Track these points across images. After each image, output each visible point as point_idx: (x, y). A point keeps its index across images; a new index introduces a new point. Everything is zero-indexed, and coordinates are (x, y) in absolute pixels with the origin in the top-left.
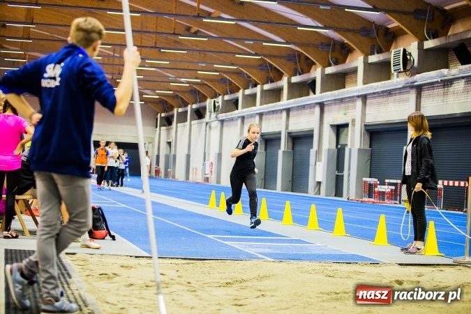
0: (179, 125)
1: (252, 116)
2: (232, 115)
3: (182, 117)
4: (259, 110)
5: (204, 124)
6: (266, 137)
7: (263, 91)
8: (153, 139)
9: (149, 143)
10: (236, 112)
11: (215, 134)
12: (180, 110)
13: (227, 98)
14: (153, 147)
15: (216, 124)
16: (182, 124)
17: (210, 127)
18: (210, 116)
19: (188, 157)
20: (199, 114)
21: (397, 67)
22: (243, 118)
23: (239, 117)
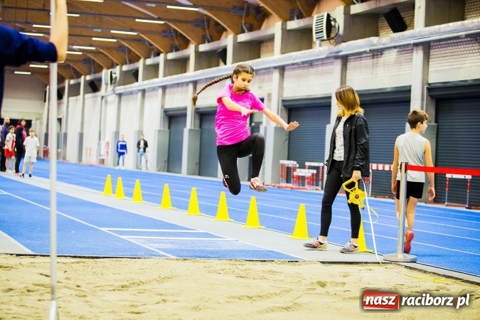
0: (71, 98)
1: (154, 89)
2: (131, 87)
3: (75, 91)
4: (162, 82)
5: (99, 98)
6: (170, 113)
7: (166, 61)
8: (41, 114)
9: (37, 119)
10: (136, 84)
11: (111, 110)
12: (72, 82)
13: (125, 68)
14: (41, 123)
15: (112, 99)
16: (74, 98)
17: (106, 102)
18: (106, 89)
19: (81, 136)
20: (94, 86)
21: (319, 35)
22: (144, 91)
23: (139, 90)
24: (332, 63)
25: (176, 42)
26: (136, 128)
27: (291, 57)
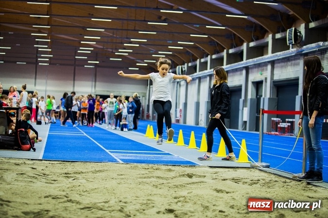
1: (205, 77)
2: (193, 76)
4: (209, 72)
5: (176, 83)
7: (212, 60)
8: (146, 94)
9: (143, 96)
10: (195, 74)
11: (183, 89)
13: (190, 64)
14: (145, 99)
15: (183, 83)
17: (180, 85)
21: (290, 41)
22: (200, 78)
23: (197, 78)
24: (299, 59)
25: (218, 48)
26: (196, 100)
27: (277, 55)
